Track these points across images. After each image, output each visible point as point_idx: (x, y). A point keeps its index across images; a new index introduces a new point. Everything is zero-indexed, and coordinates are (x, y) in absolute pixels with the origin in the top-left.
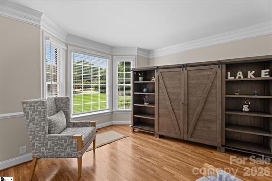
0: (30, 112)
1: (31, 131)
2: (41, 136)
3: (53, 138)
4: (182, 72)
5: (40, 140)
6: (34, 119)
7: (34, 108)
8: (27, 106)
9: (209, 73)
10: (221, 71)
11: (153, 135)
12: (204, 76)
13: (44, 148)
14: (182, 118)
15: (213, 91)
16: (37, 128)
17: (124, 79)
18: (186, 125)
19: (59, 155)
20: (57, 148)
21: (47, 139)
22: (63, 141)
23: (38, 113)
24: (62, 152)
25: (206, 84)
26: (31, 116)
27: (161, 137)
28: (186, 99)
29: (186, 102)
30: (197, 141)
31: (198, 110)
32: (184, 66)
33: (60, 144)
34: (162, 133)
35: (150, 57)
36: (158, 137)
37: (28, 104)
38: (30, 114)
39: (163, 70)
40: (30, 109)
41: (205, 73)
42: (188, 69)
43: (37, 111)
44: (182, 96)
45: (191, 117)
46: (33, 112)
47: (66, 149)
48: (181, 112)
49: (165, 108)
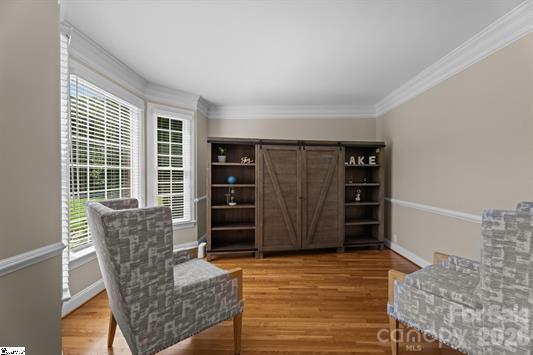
0: (134, 239)
1: (136, 291)
2: (164, 296)
3: (194, 291)
4: (298, 152)
5: (161, 305)
6: (144, 258)
7: (145, 229)
8: (124, 226)
9: (330, 156)
10: (342, 155)
11: (253, 256)
12: (324, 159)
13: (173, 323)
14: (298, 218)
15: (335, 179)
16: (152, 278)
17: (170, 155)
18: (305, 228)
19: (207, 322)
20: (201, 309)
21: (178, 296)
22: (213, 289)
23: (155, 239)
24: (211, 315)
25: (327, 170)
26: (137, 249)
27: (267, 255)
28: (305, 191)
29: (305, 196)
30: (318, 246)
31: (319, 204)
32: (301, 144)
33: (208, 298)
34: (268, 249)
35: (211, 117)
36: (262, 256)
37: (126, 221)
38: (132, 247)
39: (270, 147)
40: (131, 233)
41: (327, 156)
42: (306, 147)
43: (154, 234)
44: (299, 188)
45: (310, 216)
46: (143, 239)
47: (218, 306)
48: (298, 211)
49: (274, 208)
